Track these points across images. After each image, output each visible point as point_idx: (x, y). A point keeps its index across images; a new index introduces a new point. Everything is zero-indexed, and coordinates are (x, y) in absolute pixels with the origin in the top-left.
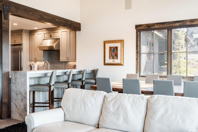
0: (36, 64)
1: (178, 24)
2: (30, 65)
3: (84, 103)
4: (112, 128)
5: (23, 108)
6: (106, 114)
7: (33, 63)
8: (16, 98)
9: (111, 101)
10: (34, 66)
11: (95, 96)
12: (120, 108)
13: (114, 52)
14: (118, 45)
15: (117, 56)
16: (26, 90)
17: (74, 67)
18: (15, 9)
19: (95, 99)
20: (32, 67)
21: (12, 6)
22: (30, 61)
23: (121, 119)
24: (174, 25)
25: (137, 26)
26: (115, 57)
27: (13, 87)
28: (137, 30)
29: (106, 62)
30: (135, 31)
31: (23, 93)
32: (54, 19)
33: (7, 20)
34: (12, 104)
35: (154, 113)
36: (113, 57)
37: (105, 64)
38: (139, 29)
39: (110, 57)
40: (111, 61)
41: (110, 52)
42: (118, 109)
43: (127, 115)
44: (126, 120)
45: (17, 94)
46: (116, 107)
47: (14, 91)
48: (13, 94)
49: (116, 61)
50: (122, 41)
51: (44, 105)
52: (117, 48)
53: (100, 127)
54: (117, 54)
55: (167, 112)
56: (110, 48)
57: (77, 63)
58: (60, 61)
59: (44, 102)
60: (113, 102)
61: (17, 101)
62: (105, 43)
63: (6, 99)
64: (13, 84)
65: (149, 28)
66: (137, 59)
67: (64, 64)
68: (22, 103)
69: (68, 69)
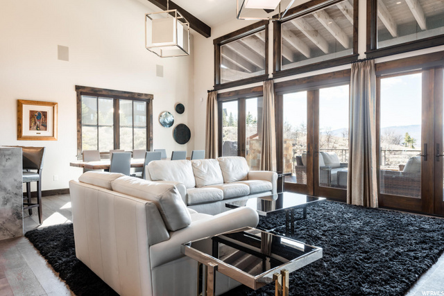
13: (39, 120)
14: (48, 109)
26: (41, 127)
28: (77, 92)
30: (75, 93)
36: (37, 127)
38: (81, 91)
39: (30, 127)
41: (31, 118)
54: (46, 123)
65: (96, 93)
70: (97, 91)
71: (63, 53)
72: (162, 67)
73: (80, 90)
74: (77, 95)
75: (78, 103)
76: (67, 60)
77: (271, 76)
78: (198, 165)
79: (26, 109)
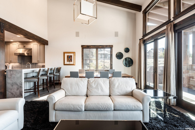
0: (11, 65)
1: (101, 47)
2: (5, 66)
3: (78, 85)
4: (95, 95)
5: (19, 94)
6: (91, 89)
7: (8, 64)
8: (11, 88)
9: (93, 82)
10: (9, 66)
11: (83, 80)
12: (98, 85)
13: (70, 58)
15: (71, 60)
16: (21, 82)
17: (43, 66)
18: (9, 27)
19: (84, 82)
20: (7, 67)
21: (6, 24)
22: (6, 62)
23: (100, 90)
24: (99, 47)
25: (82, 46)
27: (8, 81)
29: (65, 63)
30: (81, 48)
31: (18, 84)
32: (34, 37)
33: (3, 33)
34: (7, 92)
35: (114, 85)
37: (64, 64)
40: (68, 63)
42: (97, 85)
43: (102, 88)
44: (102, 90)
45: (12, 86)
46: (96, 85)
47: (9, 83)
48: (8, 86)
49: (71, 63)
50: (74, 53)
51: (30, 91)
52: (71, 56)
53: (88, 95)
55: (119, 84)
56: (68, 56)
57: (46, 64)
58: (32, 62)
59: (29, 89)
60: (94, 83)
61: (13, 90)
62: (64, 53)
63: (2, 90)
64: (9, 79)
65: (88, 47)
66: (82, 62)
67: (34, 65)
68: (18, 91)
69: (37, 68)
70: (89, 47)
71: (77, 34)
72: (118, 32)
73: (83, 47)
74: (82, 49)
75: (82, 52)
76: (79, 36)
77: (172, 19)
78: (91, 82)
79: (66, 55)
